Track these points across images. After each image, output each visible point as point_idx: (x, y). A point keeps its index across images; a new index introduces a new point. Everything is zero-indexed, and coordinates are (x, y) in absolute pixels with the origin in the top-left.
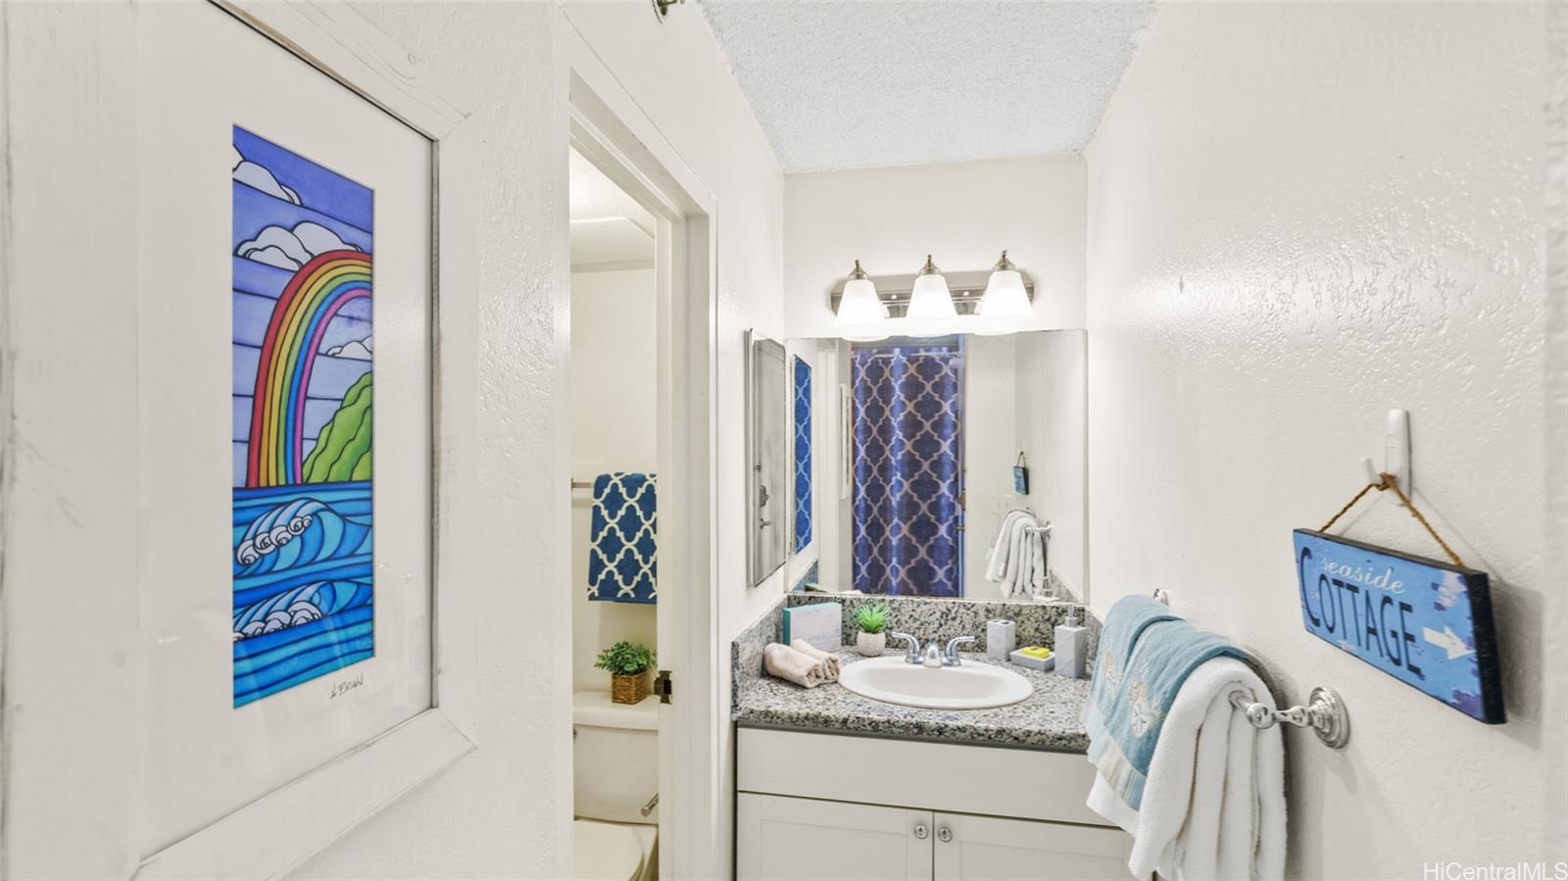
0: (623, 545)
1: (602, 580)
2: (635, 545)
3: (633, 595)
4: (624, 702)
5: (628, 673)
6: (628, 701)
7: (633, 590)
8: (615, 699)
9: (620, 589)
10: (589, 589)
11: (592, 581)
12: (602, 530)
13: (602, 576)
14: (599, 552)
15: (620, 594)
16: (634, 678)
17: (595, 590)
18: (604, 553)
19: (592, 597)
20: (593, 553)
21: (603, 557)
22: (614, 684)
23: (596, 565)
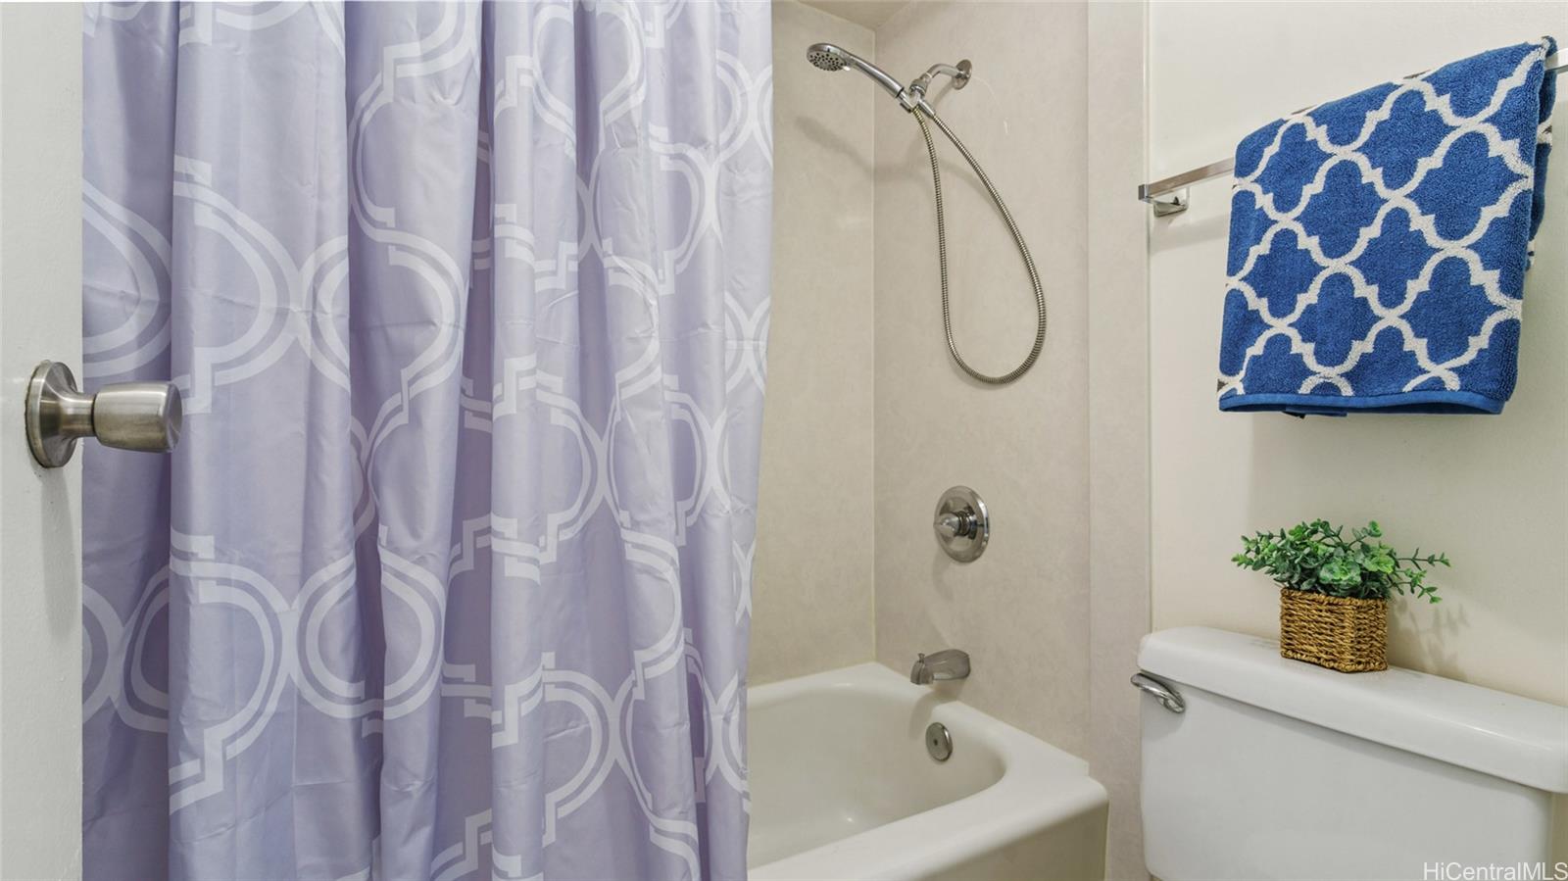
0: (1317, 269)
1: (1255, 359)
2: (1356, 264)
3: (1347, 390)
4: (1318, 663)
5: (1329, 588)
6: (1329, 662)
7: (1348, 376)
8: (1291, 649)
9: (1307, 373)
10: (1221, 385)
11: (1229, 365)
12: (1258, 241)
13: (1257, 349)
14: (1249, 293)
15: (1306, 387)
16: (1349, 605)
17: (1237, 383)
18: (1260, 295)
19: (1230, 404)
20: (1235, 299)
21: (1259, 305)
22: (1287, 614)
23: (1240, 324)
